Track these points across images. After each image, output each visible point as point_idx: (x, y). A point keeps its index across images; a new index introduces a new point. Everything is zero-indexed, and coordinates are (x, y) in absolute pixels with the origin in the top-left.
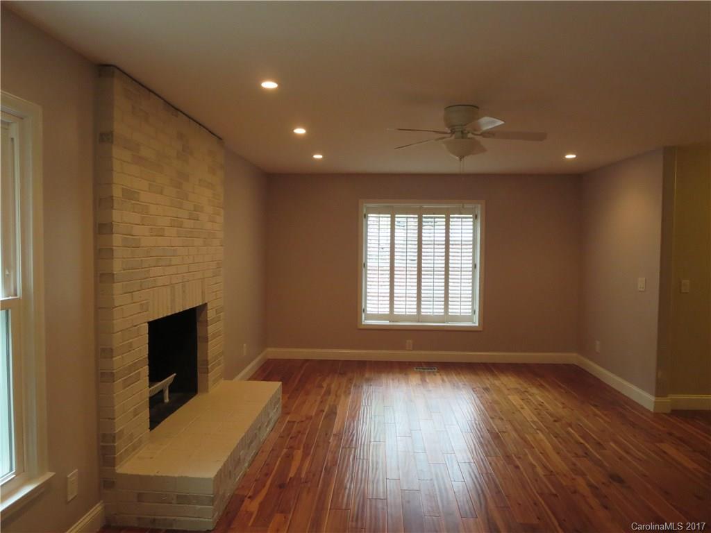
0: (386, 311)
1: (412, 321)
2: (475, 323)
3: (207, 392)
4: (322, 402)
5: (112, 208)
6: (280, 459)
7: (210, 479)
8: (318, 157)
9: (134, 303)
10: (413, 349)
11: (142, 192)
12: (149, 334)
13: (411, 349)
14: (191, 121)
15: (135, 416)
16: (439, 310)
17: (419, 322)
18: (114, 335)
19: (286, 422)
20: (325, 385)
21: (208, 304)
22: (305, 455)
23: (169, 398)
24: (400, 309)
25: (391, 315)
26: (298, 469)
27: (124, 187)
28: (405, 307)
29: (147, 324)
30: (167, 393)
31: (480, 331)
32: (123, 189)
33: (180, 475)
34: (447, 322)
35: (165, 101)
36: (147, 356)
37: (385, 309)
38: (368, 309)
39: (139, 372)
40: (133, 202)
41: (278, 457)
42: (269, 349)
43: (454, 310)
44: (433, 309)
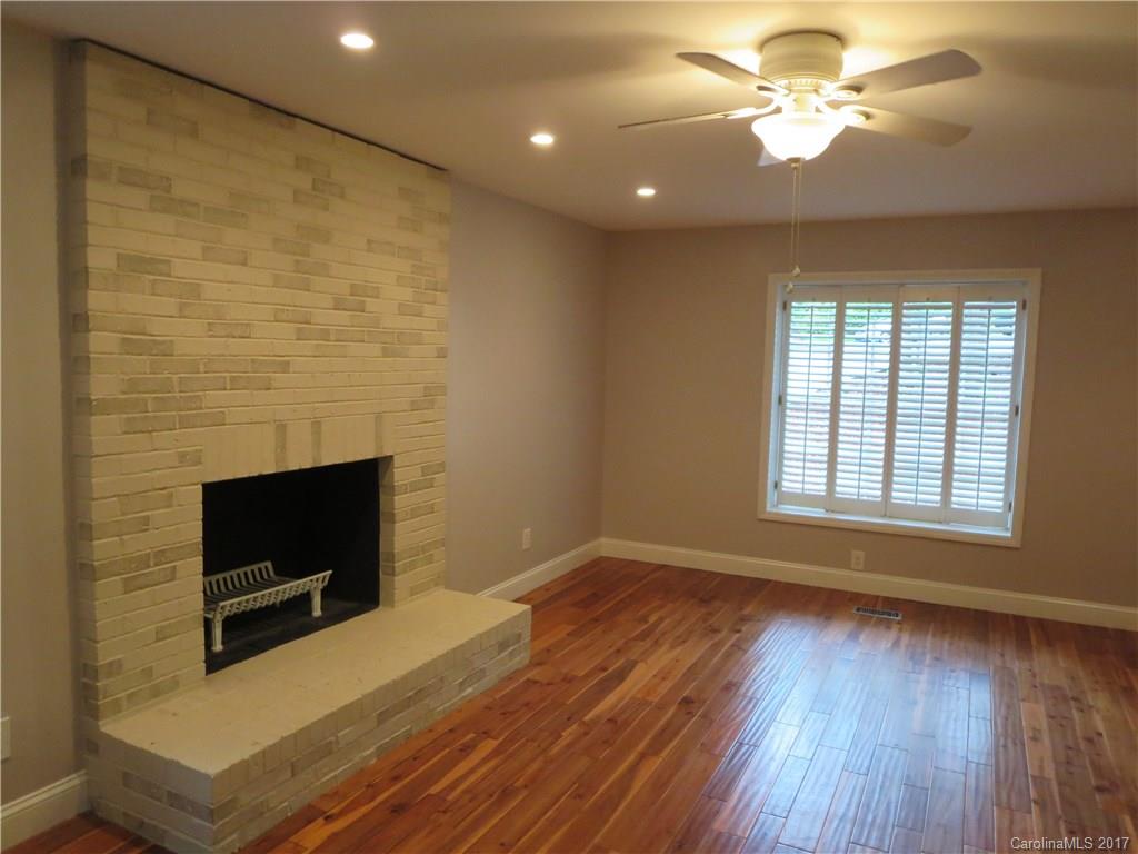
0: (822, 489)
1: (867, 515)
2: (1003, 532)
3: (393, 607)
4: (618, 651)
5: (87, 286)
6: (447, 750)
7: (206, 776)
8: (646, 192)
9: (155, 450)
10: (866, 570)
11: (177, 260)
12: (203, 503)
13: (861, 567)
14: (337, 134)
15: (158, 640)
16: (930, 495)
17: (884, 516)
18: (94, 503)
19: (525, 678)
20: (653, 619)
21: (395, 457)
22: (496, 752)
23: (322, 609)
24: (847, 486)
25: (830, 499)
26: (457, 780)
27: (121, 251)
28: (859, 483)
29: (200, 487)
30: (317, 601)
31: (1016, 549)
32: (118, 254)
33: (176, 758)
34: (947, 522)
35: (251, 100)
36: (201, 540)
37: (817, 486)
38: (785, 484)
39: (175, 567)
40: (152, 277)
41: (445, 747)
42: (603, 540)
43: (962, 498)
44: (917, 492)
